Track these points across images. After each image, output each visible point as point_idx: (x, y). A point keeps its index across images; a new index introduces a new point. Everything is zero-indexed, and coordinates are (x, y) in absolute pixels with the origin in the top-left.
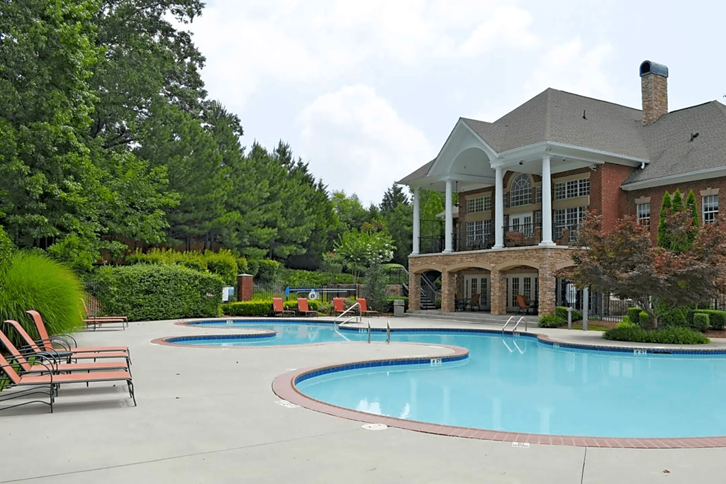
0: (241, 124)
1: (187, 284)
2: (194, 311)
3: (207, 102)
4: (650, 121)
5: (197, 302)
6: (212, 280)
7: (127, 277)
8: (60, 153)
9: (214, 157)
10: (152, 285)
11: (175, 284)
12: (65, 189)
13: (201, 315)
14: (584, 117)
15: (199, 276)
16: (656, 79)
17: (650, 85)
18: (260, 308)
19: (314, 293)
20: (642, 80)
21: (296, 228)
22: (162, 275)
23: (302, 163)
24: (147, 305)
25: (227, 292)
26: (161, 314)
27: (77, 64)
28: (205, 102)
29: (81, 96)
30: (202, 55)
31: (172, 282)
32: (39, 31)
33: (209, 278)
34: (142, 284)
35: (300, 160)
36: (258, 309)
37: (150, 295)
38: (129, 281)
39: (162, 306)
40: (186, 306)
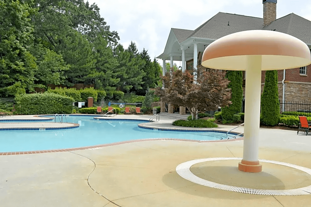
0: (118, 35)
1: (55, 101)
2: (59, 111)
3: (106, 26)
4: (266, 24)
5: (61, 108)
6: (68, 99)
7: (24, 98)
8: (13, 51)
9: (88, 50)
10: (37, 101)
11: (49, 101)
12: (17, 65)
13: (63, 113)
14: (228, 25)
15: (61, 98)
16: (269, 4)
17: (266, 7)
18: (92, 111)
19: (122, 105)
20: (264, 5)
21: (134, 78)
22: (42, 97)
23: (145, 51)
24: (35, 108)
25: (80, 104)
26: (42, 112)
27: (19, 16)
28: (105, 27)
29: (25, 29)
30: (98, 7)
31: (47, 100)
32: (3, 5)
33: (66, 99)
34: (32, 101)
35: (144, 49)
36: (91, 111)
37: (36, 105)
38: (26, 99)
39: (43, 109)
40: (55, 109)
